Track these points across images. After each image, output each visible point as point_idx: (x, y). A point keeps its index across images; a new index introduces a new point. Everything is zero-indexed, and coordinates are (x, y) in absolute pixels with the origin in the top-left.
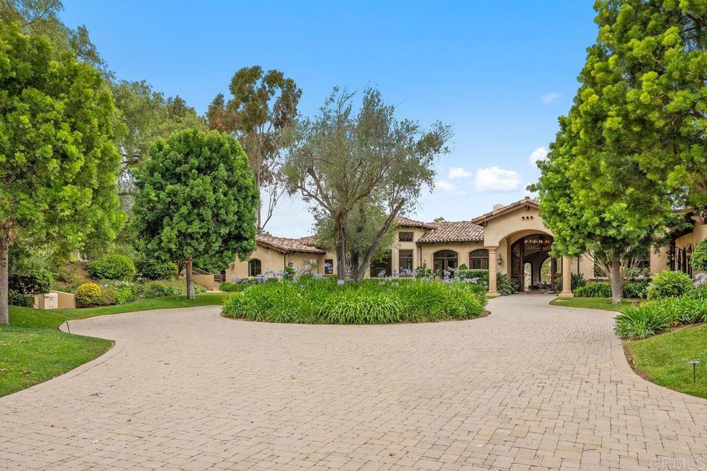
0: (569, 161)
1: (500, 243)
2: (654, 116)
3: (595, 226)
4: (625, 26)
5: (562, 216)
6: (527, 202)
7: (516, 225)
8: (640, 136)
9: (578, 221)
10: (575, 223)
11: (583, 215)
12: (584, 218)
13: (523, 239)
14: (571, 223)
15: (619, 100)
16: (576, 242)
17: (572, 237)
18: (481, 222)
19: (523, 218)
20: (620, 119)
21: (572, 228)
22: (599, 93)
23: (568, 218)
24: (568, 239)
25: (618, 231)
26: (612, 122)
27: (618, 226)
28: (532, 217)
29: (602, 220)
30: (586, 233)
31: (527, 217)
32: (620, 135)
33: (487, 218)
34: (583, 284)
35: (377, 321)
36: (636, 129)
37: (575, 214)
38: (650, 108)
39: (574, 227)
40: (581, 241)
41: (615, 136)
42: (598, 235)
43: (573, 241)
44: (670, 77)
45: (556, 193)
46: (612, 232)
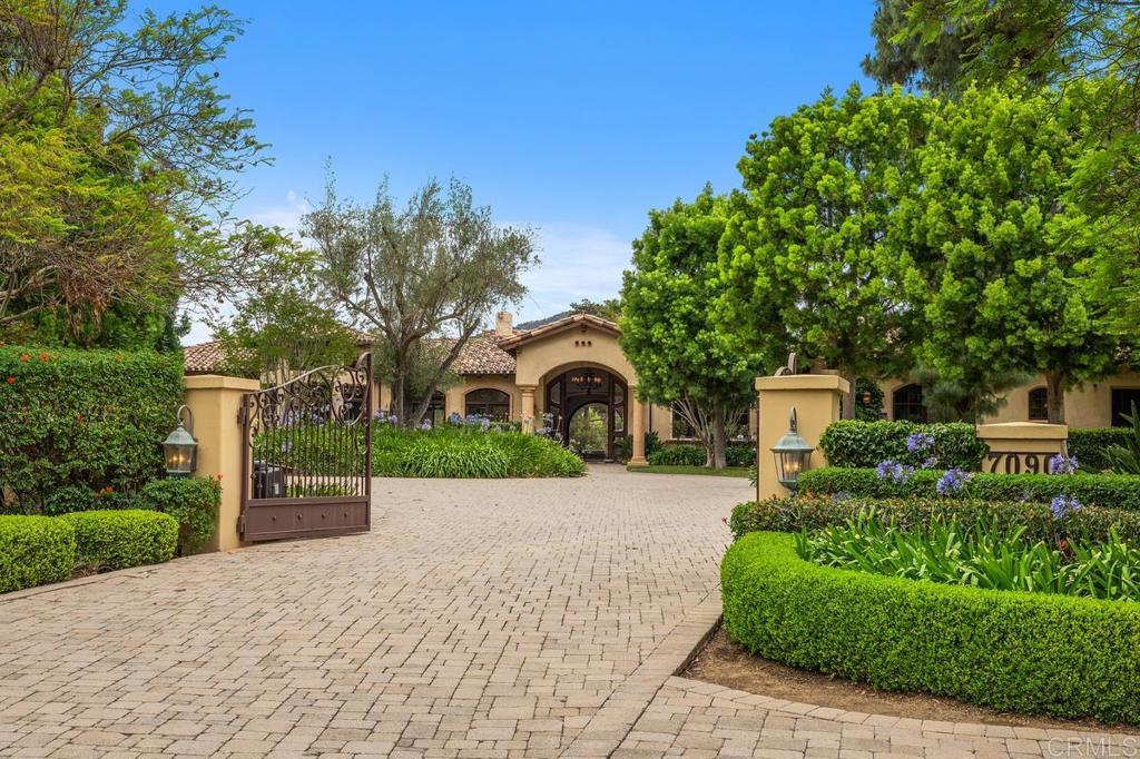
0: (667, 276)
1: (540, 380)
2: (797, 281)
3: (701, 365)
4: (771, 192)
5: (658, 348)
6: (584, 319)
7: (564, 353)
8: (786, 294)
9: (679, 356)
10: (675, 359)
11: (685, 350)
12: (686, 354)
13: (564, 375)
14: (670, 358)
15: (768, 262)
16: (676, 384)
17: (670, 377)
18: (514, 346)
19: (577, 343)
20: (768, 279)
21: (670, 365)
22: (752, 254)
23: (666, 351)
24: (665, 379)
25: (728, 371)
26: (762, 281)
27: (728, 365)
28: (589, 343)
29: (709, 355)
30: (688, 372)
31: (583, 343)
32: (768, 293)
33: (522, 340)
34: (659, 447)
35: (483, 474)
36: (783, 289)
37: (675, 347)
38: (796, 274)
39: (673, 365)
40: (682, 383)
41: (764, 293)
42: (704, 376)
43: (672, 382)
44: (810, 249)
45: (650, 317)
46: (721, 373)
